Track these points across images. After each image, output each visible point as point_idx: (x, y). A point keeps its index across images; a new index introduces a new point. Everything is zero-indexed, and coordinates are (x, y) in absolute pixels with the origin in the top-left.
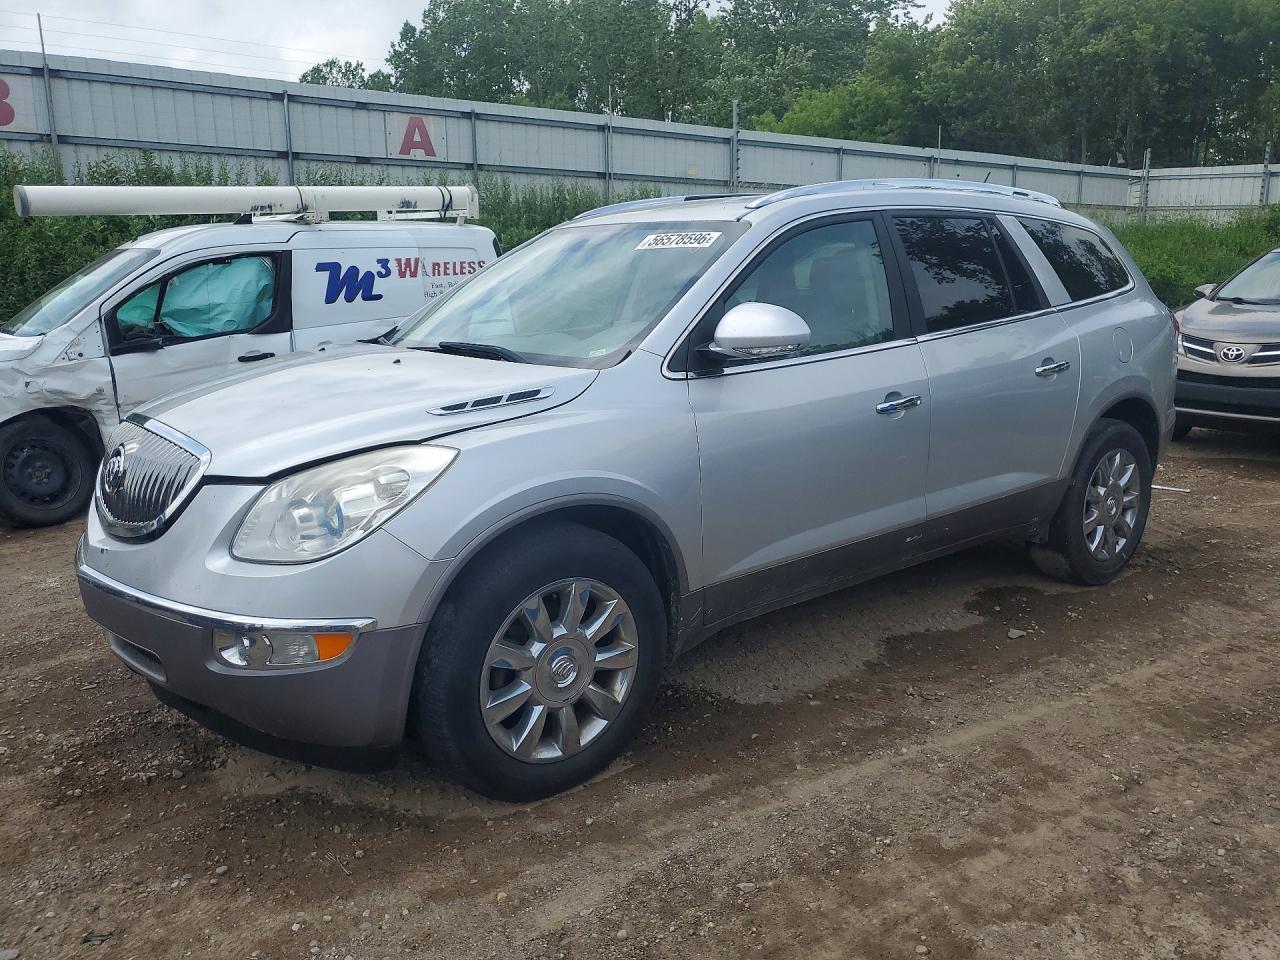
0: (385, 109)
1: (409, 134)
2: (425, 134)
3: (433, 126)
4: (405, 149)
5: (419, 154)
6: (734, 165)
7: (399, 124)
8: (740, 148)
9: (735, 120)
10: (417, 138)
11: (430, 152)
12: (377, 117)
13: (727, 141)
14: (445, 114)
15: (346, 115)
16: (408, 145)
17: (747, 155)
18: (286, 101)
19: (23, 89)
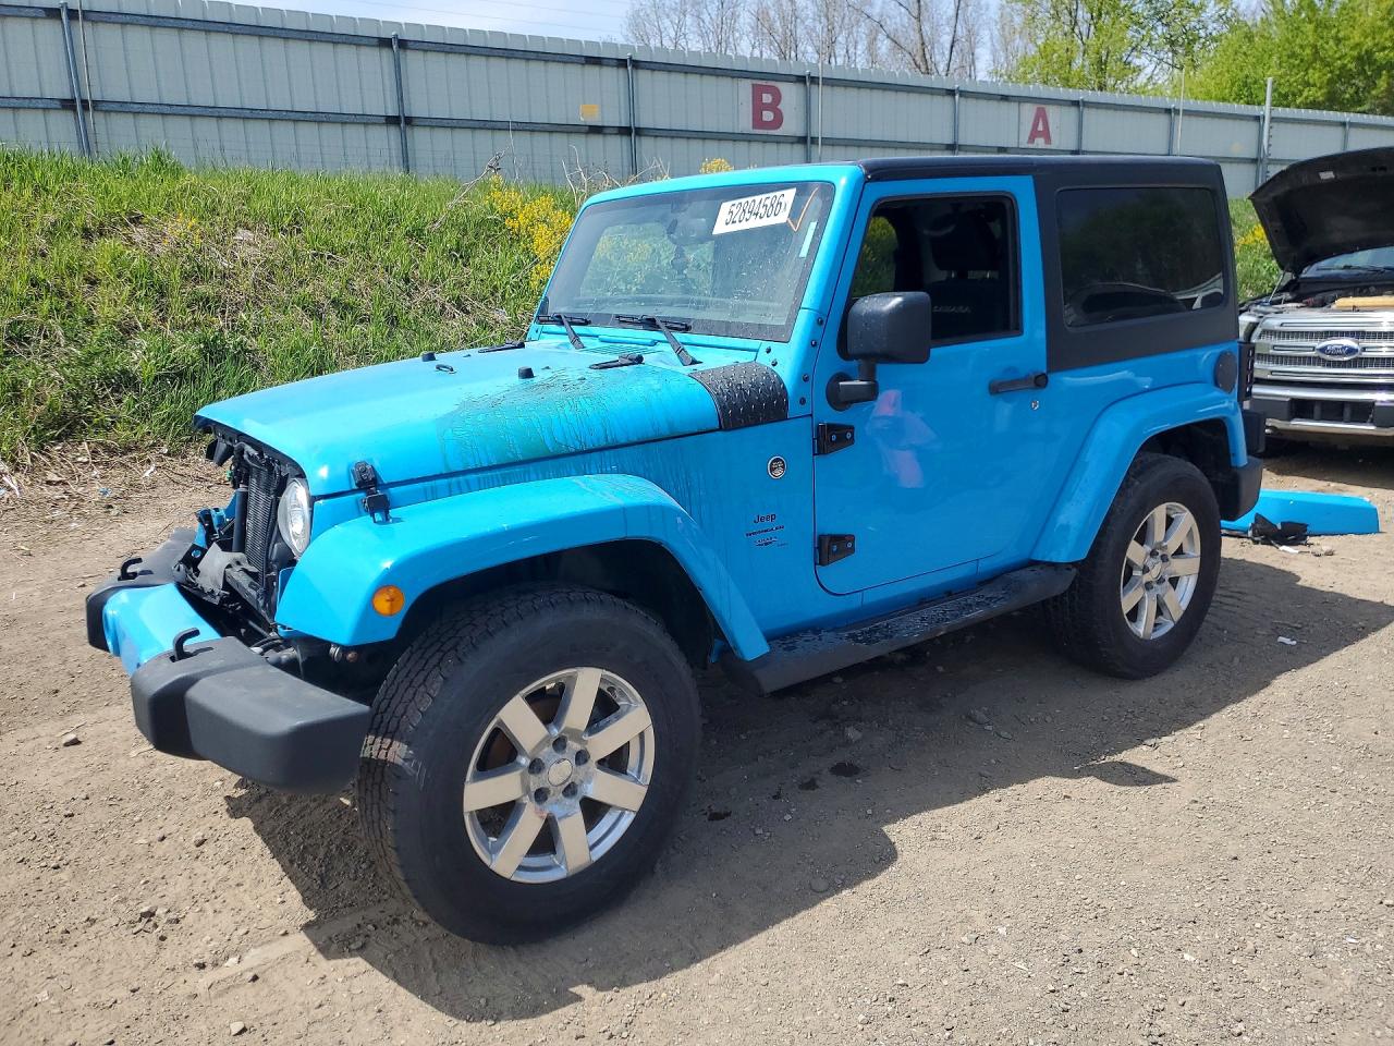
0: (1021, 100)
1: (1035, 125)
2: (1045, 123)
3: (1053, 112)
4: (1032, 139)
5: (1040, 143)
7: (1029, 111)
8: (1275, 125)
9: (1268, 102)
10: (1040, 128)
11: (1048, 139)
12: (1014, 106)
13: (1257, 118)
14: (1061, 104)
15: (994, 105)
16: (1034, 135)
18: (957, 97)
19: (790, 94)
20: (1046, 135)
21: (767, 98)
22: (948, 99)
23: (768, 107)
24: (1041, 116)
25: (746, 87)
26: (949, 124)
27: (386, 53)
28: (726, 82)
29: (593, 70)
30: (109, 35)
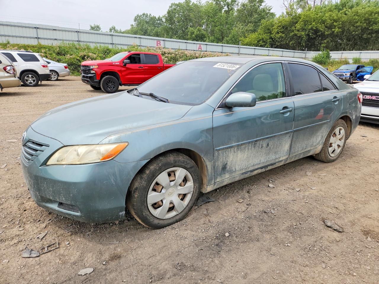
0: (197, 44)
2: (201, 47)
3: (202, 46)
5: (200, 50)
6: (239, 51)
7: (198, 45)
9: (240, 45)
10: (200, 48)
12: (196, 45)
13: (238, 47)
14: (203, 44)
15: (192, 44)
16: (199, 48)
17: (241, 49)
19: (162, 42)
20: (201, 49)
21: (159, 42)
22: (185, 43)
23: (159, 44)
24: (200, 46)
25: (156, 41)
26: (185, 47)
27: (111, 36)
28: (153, 40)
29: (135, 39)
30: (82, 34)
